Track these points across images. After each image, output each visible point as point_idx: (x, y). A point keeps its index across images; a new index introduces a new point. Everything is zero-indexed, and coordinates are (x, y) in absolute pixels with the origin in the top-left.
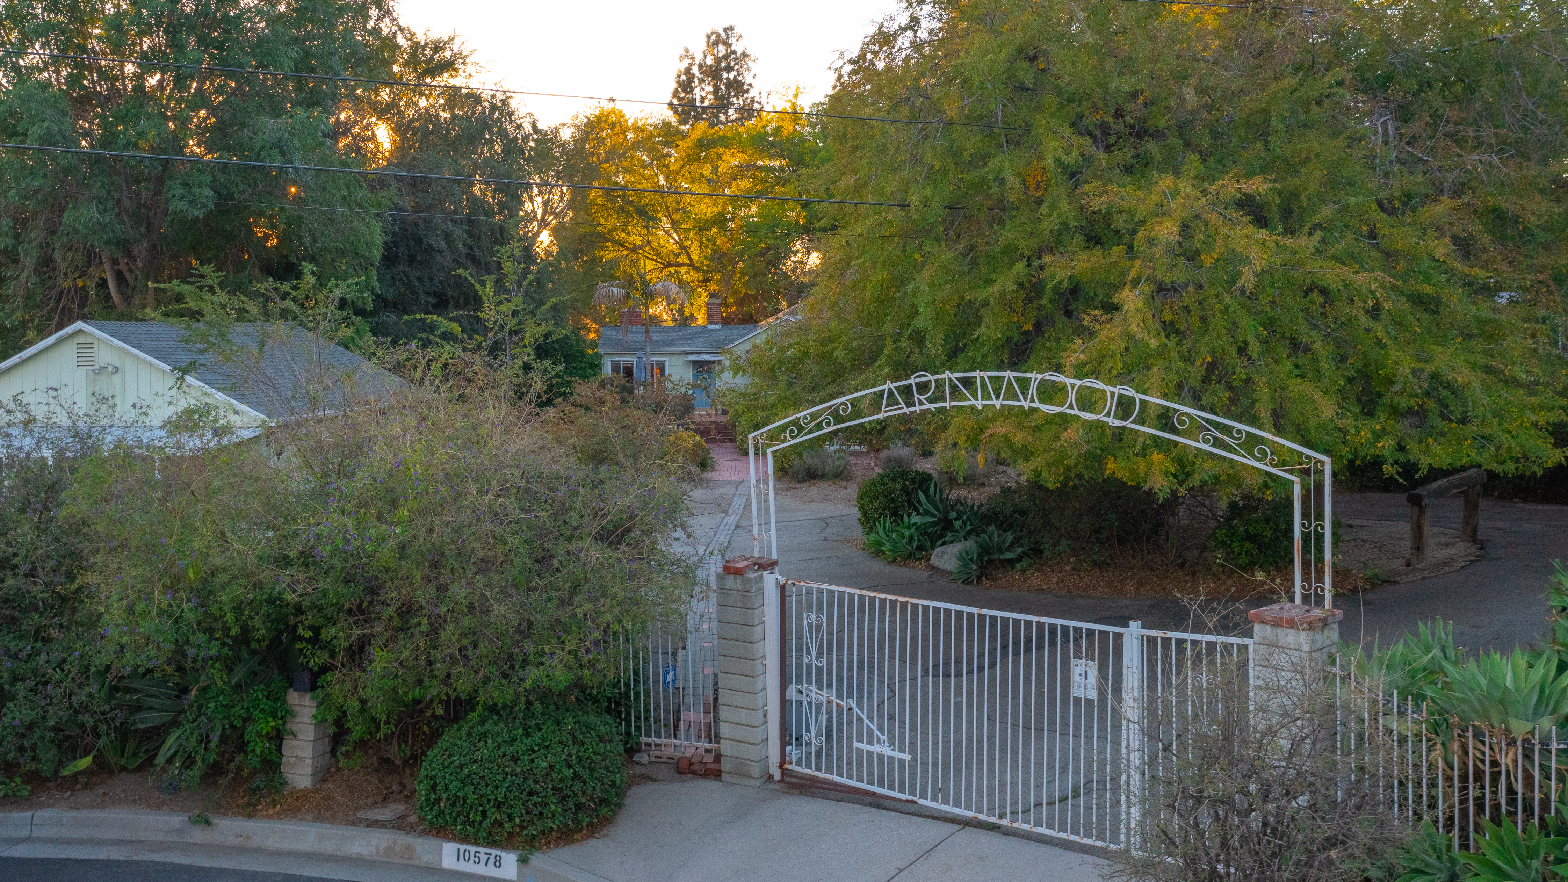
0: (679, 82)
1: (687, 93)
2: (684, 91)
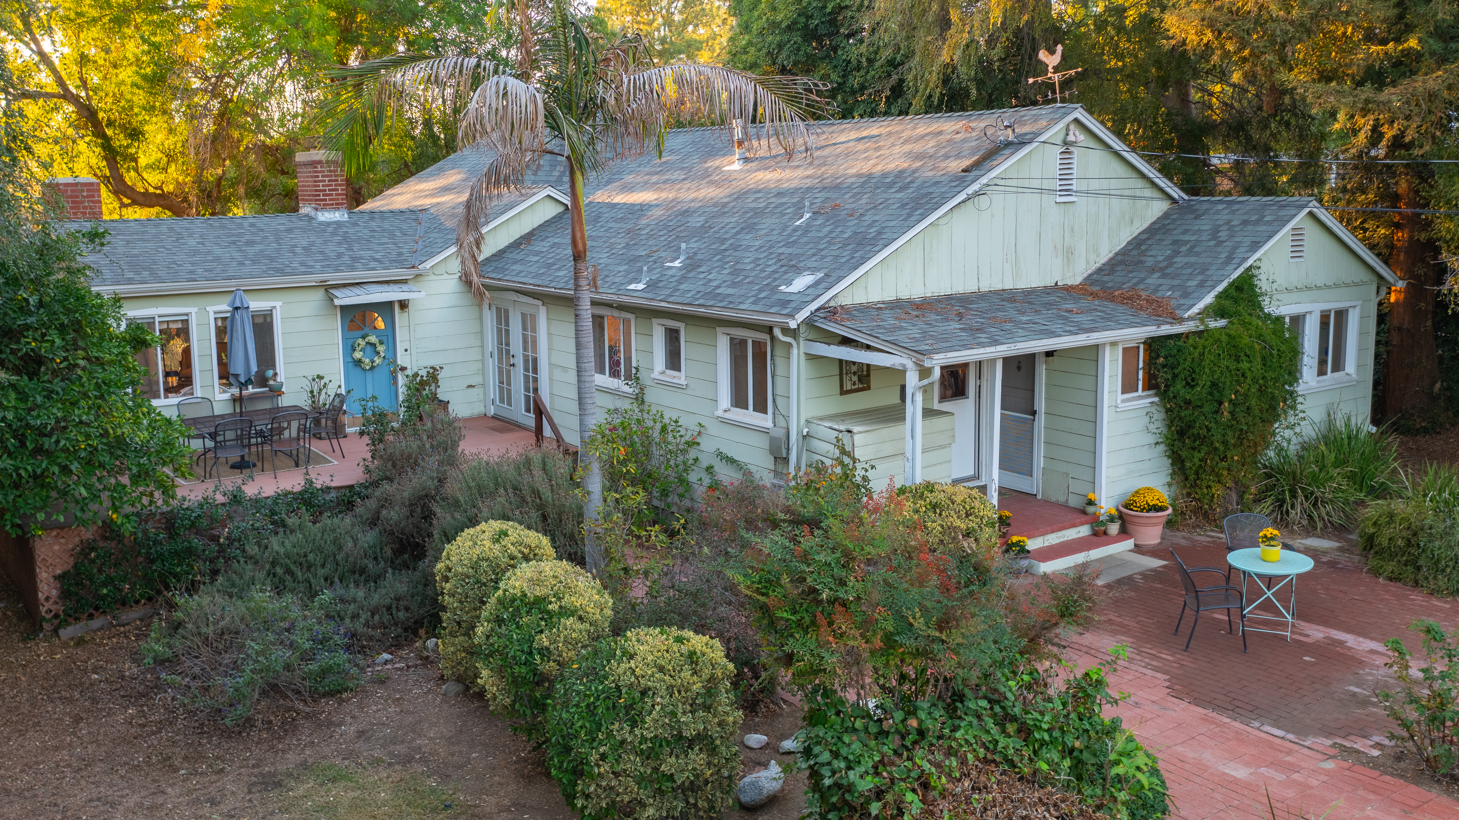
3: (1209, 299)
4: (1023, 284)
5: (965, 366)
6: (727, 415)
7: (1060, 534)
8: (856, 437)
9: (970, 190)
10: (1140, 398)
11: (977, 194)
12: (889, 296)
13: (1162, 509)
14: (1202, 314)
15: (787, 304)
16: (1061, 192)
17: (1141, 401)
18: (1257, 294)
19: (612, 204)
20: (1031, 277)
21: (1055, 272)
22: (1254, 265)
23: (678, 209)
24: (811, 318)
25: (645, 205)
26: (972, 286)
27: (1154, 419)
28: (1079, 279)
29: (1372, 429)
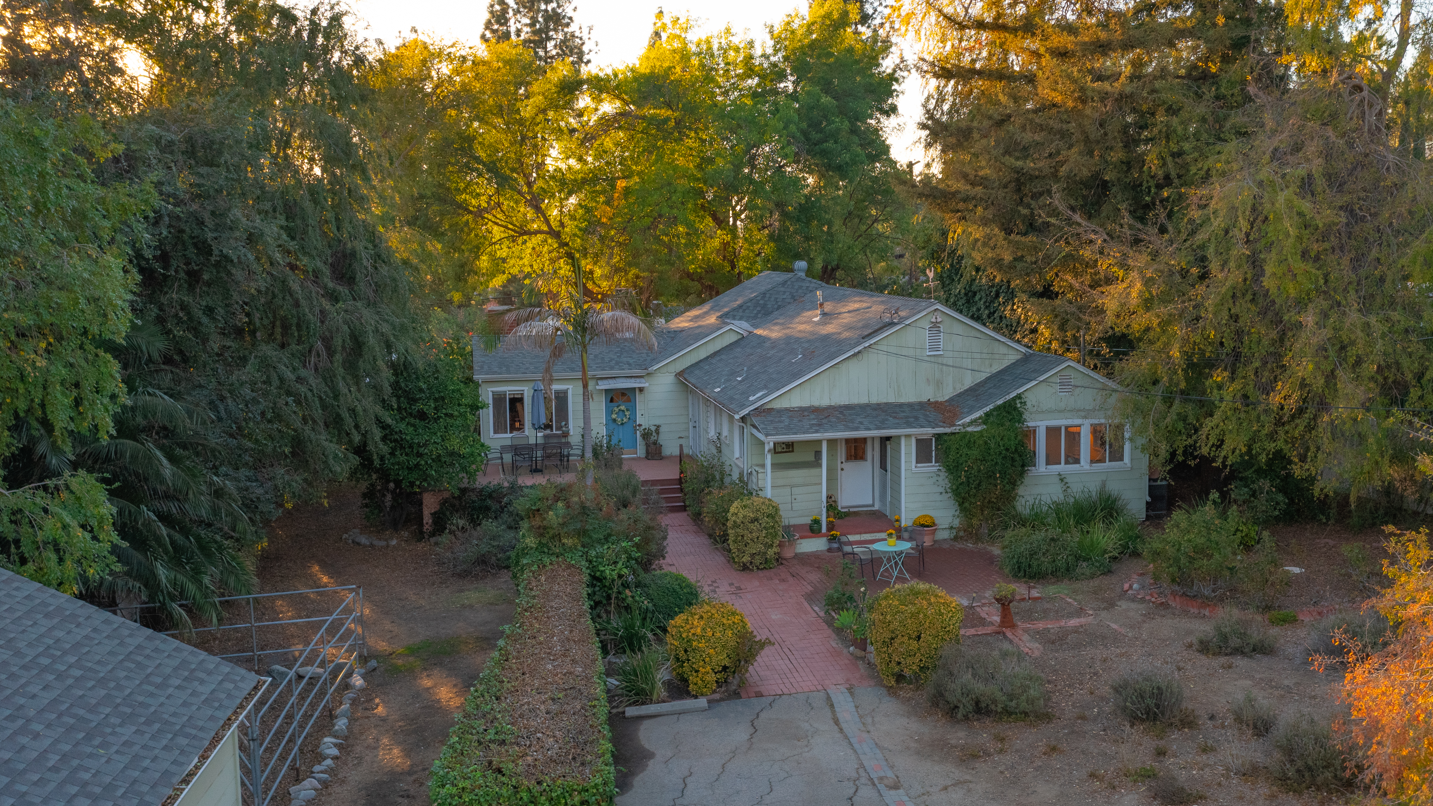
0: (492, 12)
1: (501, 25)
2: (498, 22)
3: (977, 414)
4: (903, 400)
9: (856, 350)
10: (933, 466)
11: (859, 352)
13: (928, 526)
14: (972, 423)
15: (743, 406)
16: (931, 349)
17: (932, 468)
18: (1021, 414)
19: (760, 336)
20: (910, 396)
21: (928, 394)
22: (1019, 397)
23: (774, 344)
24: (748, 414)
25: (769, 339)
26: (864, 400)
27: (940, 479)
28: (947, 398)
29: (1149, 499)
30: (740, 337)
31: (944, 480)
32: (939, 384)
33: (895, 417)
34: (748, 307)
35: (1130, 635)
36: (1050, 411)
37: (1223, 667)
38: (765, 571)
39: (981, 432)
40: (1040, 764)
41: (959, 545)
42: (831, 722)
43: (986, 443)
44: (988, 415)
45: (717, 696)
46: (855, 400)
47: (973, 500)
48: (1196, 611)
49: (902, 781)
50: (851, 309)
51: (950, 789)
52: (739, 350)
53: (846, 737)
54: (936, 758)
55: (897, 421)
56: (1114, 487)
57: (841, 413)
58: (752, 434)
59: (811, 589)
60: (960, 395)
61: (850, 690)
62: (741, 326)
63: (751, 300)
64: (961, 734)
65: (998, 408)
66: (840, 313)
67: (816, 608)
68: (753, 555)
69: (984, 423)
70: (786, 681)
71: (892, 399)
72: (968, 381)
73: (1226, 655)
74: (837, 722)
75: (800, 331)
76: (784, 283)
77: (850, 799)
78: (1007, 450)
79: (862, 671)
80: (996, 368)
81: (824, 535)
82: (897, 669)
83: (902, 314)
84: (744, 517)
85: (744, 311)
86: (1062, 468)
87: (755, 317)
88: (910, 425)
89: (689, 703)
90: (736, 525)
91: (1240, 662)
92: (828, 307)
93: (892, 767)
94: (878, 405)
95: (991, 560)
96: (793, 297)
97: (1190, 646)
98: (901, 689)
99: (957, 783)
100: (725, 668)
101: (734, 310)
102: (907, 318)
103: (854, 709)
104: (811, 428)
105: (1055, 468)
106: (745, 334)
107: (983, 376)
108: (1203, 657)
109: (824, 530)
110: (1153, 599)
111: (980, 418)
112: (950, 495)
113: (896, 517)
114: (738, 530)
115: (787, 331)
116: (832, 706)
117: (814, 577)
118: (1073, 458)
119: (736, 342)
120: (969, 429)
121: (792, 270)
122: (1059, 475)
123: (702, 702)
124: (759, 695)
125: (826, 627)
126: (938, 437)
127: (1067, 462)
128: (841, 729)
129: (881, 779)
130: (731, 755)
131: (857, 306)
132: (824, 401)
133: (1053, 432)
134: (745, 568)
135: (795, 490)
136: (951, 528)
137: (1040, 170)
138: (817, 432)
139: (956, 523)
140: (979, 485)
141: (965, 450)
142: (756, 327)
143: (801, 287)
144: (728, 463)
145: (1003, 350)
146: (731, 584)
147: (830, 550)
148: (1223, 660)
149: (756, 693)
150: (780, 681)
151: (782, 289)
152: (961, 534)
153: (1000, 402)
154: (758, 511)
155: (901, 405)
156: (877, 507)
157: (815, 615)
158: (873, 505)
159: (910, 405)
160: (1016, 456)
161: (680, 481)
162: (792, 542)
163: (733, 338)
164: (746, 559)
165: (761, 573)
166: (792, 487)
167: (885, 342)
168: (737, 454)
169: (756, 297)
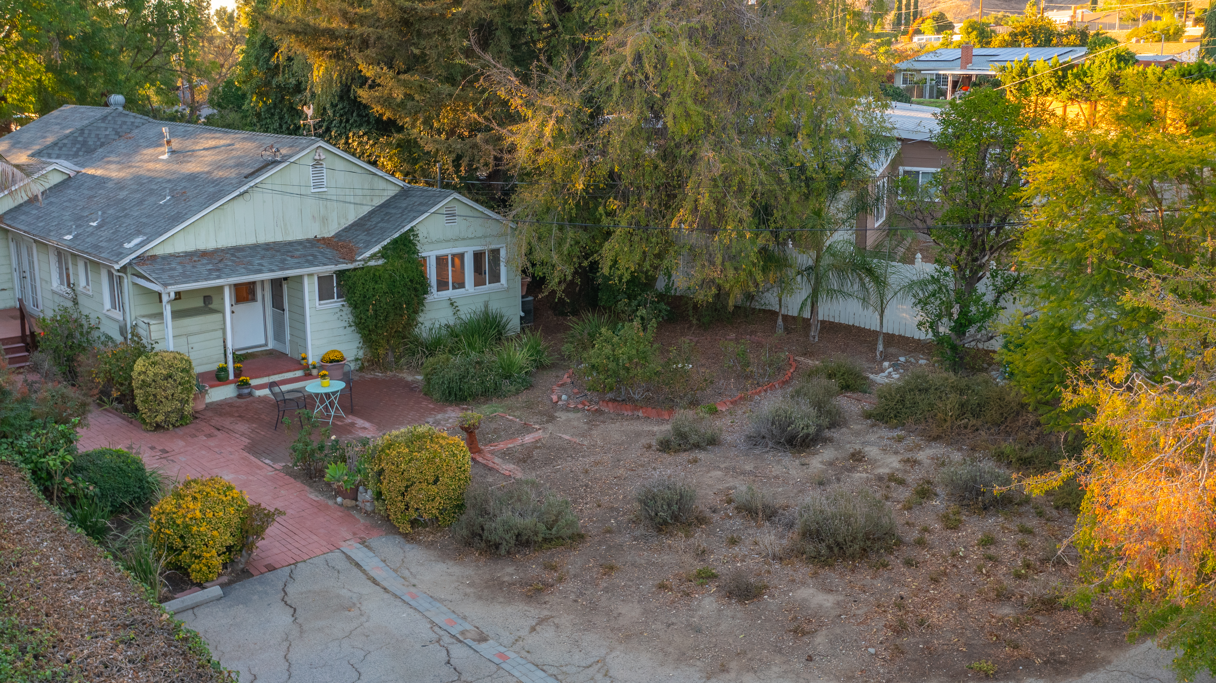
3: (376, 249)
4: (290, 238)
5: (254, 283)
6: (109, 313)
7: (280, 375)
8: (151, 327)
9: (242, 190)
10: (336, 302)
11: (246, 192)
12: (191, 248)
13: (338, 361)
14: (372, 257)
15: (120, 255)
16: (315, 187)
17: (335, 304)
18: (415, 245)
19: (93, 177)
20: (297, 234)
21: (313, 230)
22: (412, 230)
23: (120, 185)
24: (130, 263)
25: (109, 179)
26: (251, 241)
27: (343, 314)
28: (332, 234)
29: (522, 314)
30: (66, 177)
31: (347, 314)
32: (324, 220)
33: (292, 257)
34: (65, 145)
35: (585, 443)
36: (438, 242)
37: (689, 462)
38: (181, 428)
39: (383, 266)
40: (605, 585)
41: (368, 376)
42: (369, 583)
43: (390, 276)
44: (384, 248)
45: (225, 579)
46: (242, 241)
47: (380, 331)
48: (630, 413)
49: (484, 631)
50: (207, 146)
51: (538, 628)
52: (71, 191)
53: (396, 596)
54: (501, 600)
55: (296, 260)
56: (495, 307)
57: (233, 255)
58: (135, 284)
59: (248, 441)
60: (347, 230)
61: (363, 542)
62: (66, 167)
63: (67, 137)
64: (510, 569)
65: (395, 242)
66: (193, 151)
67: (267, 461)
68: (167, 414)
69: (383, 257)
70: (289, 546)
71: (279, 238)
72: (352, 216)
73: (685, 451)
74: (375, 582)
75: (149, 170)
76: (104, 118)
77: (448, 662)
78: (411, 281)
79: (362, 521)
80: (377, 202)
81: (231, 382)
82: (415, 516)
83: (284, 151)
84: (155, 375)
85: (60, 149)
86: (450, 293)
87: (76, 155)
88: (312, 264)
89: (198, 595)
90: (144, 384)
91: (701, 455)
92: (176, 144)
93: (465, 618)
94: (267, 244)
95: (410, 388)
96: (117, 133)
97: (649, 447)
98: (419, 534)
99: (542, 621)
100: (229, 549)
101: (47, 147)
102: (291, 156)
103: (383, 564)
104: (210, 274)
105: (445, 294)
106: (72, 174)
107: (366, 210)
108: (665, 455)
109: (231, 377)
110: (586, 407)
111: (379, 252)
112: (353, 328)
113: (303, 355)
114: (148, 389)
115: (132, 170)
116: (357, 565)
117: (242, 427)
118: (460, 284)
119: (63, 183)
120: (372, 263)
121: (106, 105)
122: (450, 299)
123: (214, 591)
124: (271, 568)
125: (292, 480)
126: (340, 274)
127: (454, 288)
128: (385, 589)
129: (462, 633)
130: (286, 644)
131: (212, 143)
132: (210, 244)
133: (441, 261)
134: (158, 427)
135: (191, 339)
136: (357, 360)
137: (432, 11)
138: (219, 277)
139: (361, 354)
140: (386, 317)
141: (372, 285)
142: (83, 166)
143: (124, 123)
144: (93, 316)
145: (382, 184)
146: (152, 448)
147: (240, 396)
148: (685, 456)
149: (266, 566)
150: (285, 549)
151: (103, 125)
152: (366, 364)
153: (396, 235)
154: (170, 366)
155: (290, 243)
156: (270, 346)
157: (270, 469)
158: (266, 345)
159: (300, 243)
160: (418, 286)
161: (23, 338)
162: (202, 392)
163: (56, 179)
164: (160, 418)
165: (180, 432)
166: (188, 335)
167: (269, 181)
168: (108, 305)
169: (72, 133)
